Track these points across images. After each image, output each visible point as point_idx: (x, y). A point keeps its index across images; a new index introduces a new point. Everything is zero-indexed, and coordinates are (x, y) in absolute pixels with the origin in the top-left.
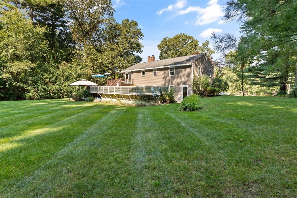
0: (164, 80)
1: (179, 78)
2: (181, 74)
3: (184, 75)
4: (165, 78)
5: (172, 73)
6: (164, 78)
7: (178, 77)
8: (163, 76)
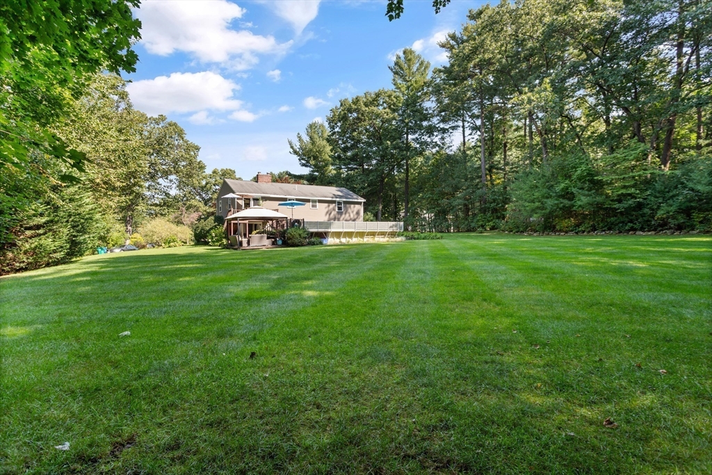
0: (328, 215)
1: (347, 215)
2: (350, 211)
3: (353, 212)
4: (329, 213)
5: (340, 209)
6: (327, 212)
7: (345, 214)
8: (327, 210)
